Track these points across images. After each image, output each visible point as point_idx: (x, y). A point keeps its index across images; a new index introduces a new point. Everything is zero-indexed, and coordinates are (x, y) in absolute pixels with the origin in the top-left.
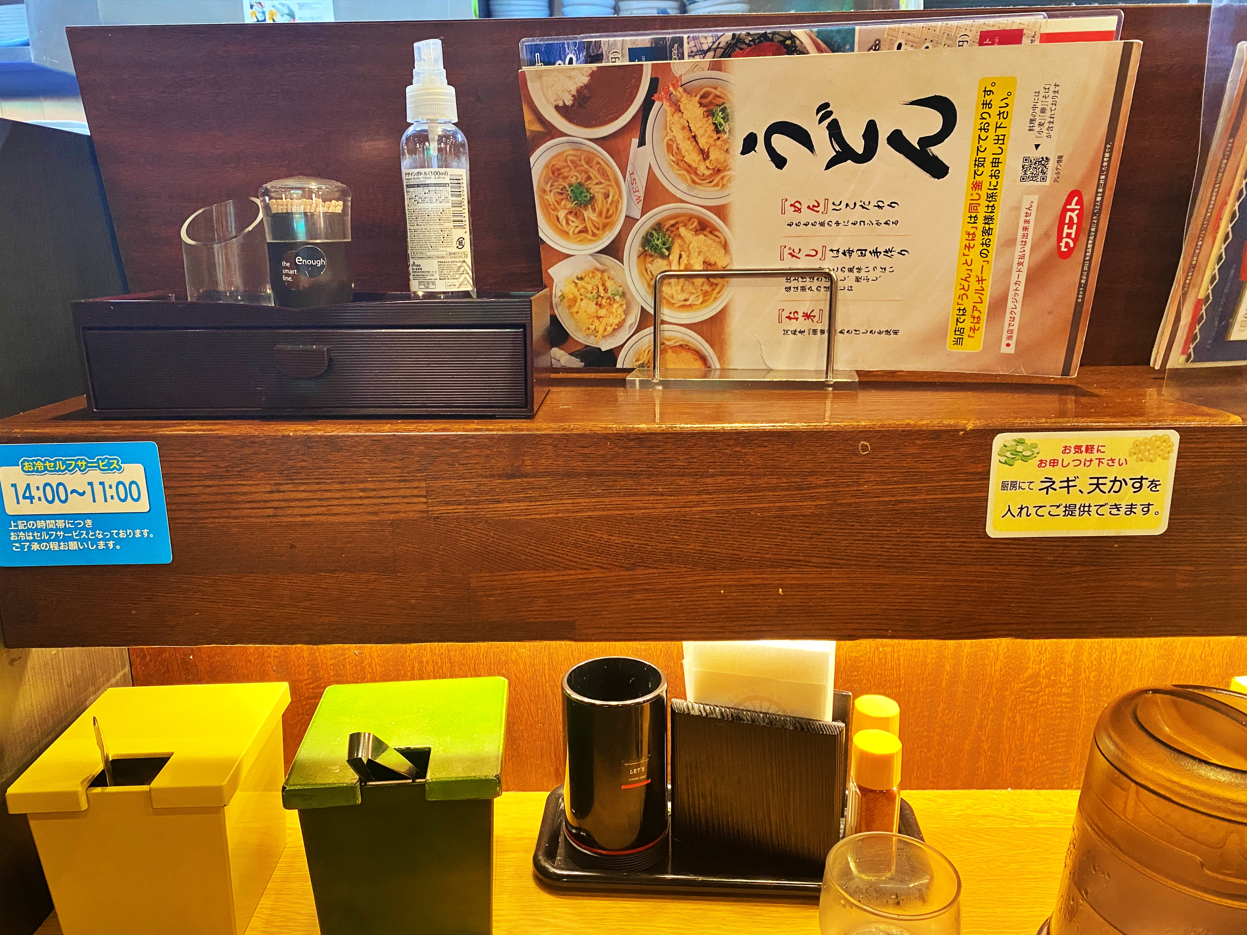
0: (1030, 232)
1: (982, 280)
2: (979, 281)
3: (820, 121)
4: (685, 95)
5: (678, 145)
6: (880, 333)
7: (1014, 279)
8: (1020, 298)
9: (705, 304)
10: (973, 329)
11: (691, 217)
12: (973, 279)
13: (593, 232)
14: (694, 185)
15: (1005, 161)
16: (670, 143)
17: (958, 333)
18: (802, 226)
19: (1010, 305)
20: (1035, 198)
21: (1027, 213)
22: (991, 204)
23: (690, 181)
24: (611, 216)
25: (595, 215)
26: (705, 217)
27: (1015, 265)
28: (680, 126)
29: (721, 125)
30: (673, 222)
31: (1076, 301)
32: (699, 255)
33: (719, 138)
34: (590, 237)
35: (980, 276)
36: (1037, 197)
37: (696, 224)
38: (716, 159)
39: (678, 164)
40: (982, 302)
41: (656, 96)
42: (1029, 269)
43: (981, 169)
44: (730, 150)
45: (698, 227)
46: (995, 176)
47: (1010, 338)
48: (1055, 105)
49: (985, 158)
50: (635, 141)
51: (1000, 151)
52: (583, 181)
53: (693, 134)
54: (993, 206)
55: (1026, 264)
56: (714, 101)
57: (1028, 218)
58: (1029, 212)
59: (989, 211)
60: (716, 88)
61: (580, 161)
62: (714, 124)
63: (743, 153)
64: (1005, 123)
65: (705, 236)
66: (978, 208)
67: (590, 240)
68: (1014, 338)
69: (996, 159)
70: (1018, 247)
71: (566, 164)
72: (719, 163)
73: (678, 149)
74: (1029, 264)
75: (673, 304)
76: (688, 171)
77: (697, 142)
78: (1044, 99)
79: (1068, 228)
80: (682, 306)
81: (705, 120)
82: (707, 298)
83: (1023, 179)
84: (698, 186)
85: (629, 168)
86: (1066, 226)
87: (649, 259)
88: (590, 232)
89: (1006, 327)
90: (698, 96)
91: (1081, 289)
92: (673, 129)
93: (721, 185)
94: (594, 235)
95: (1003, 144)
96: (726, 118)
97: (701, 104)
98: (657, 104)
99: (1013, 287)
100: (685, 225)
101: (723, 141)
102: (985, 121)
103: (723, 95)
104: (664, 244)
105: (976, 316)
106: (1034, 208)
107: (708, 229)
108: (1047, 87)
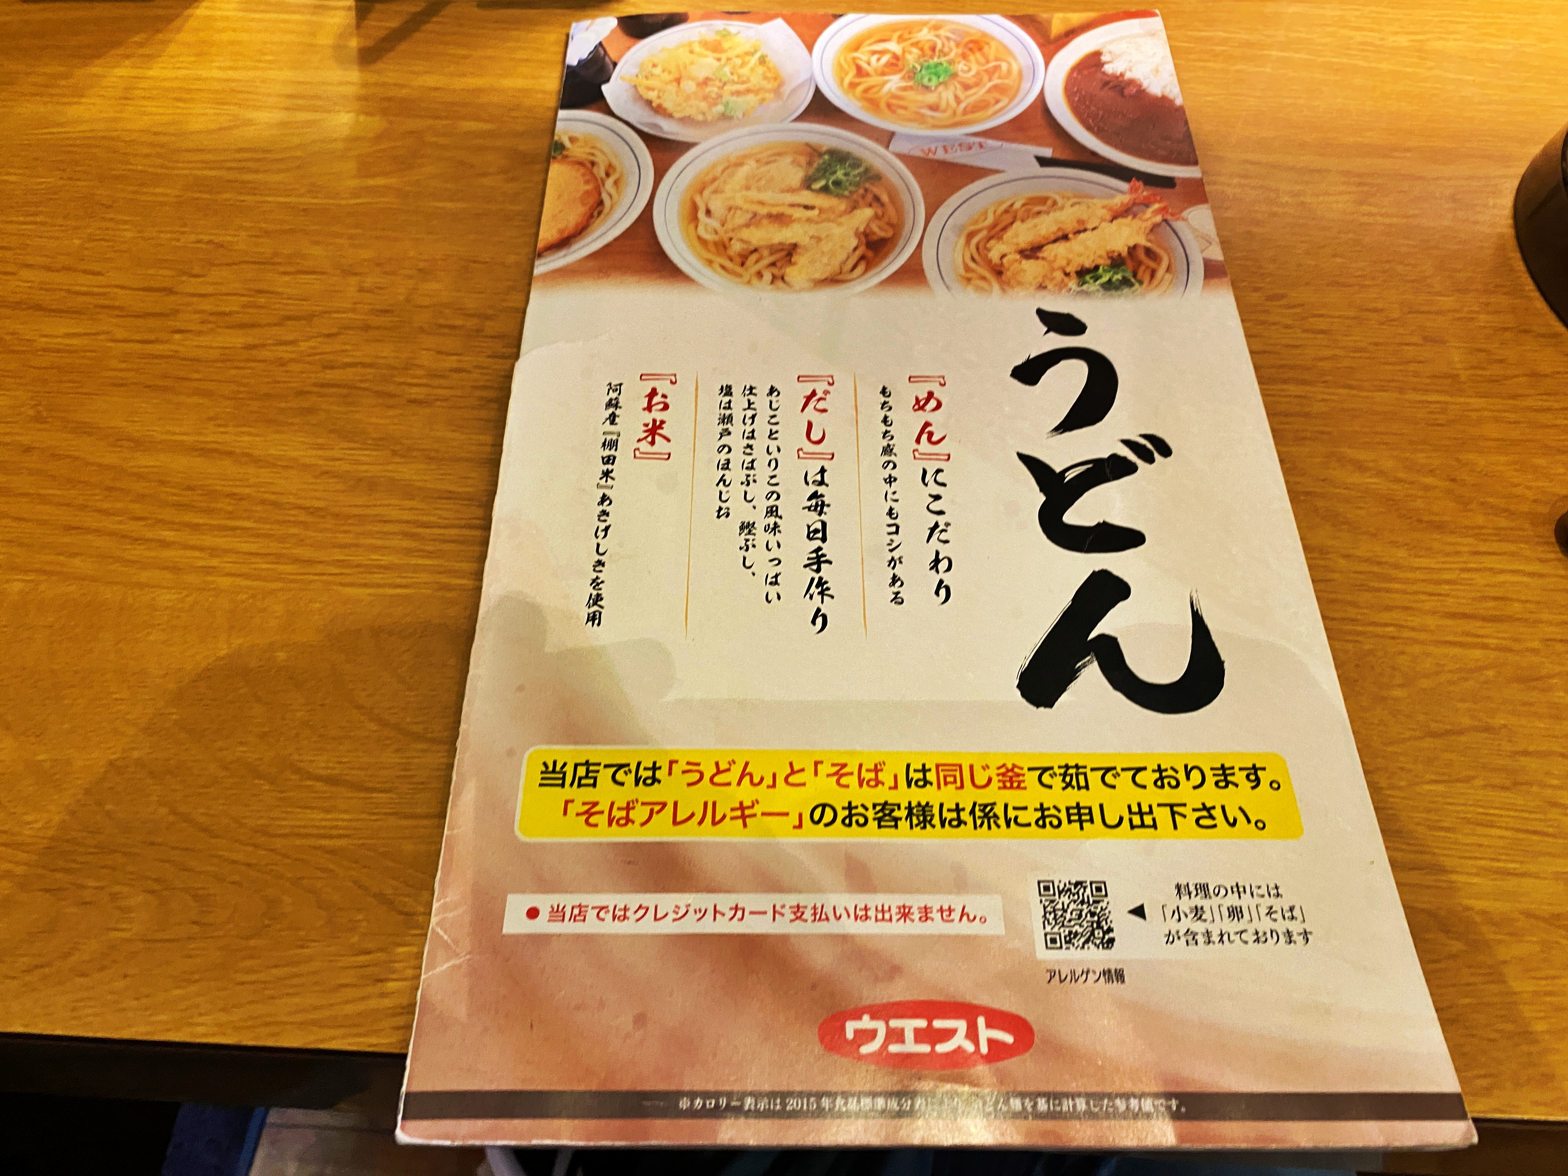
0: (898, 928)
1: (744, 817)
2: (742, 807)
3: (1127, 443)
4: (1149, 224)
5: (1048, 213)
6: (596, 583)
7: (750, 901)
8: (690, 926)
9: (697, 244)
10: (590, 811)
11: (897, 228)
12: (745, 793)
13: (858, 84)
14: (966, 232)
15: (1088, 837)
16: (1049, 203)
17: (582, 771)
18: (882, 414)
19: (667, 901)
20: (995, 927)
21: (950, 910)
22: (965, 816)
23: (972, 228)
24: (894, 112)
25: (893, 90)
26: (897, 250)
27: (792, 900)
28: (1085, 217)
29: (1096, 279)
30: (885, 198)
31: (680, 1094)
32: (811, 237)
33: (1067, 275)
34: (847, 80)
35: (757, 809)
36: (1001, 930)
37: (882, 234)
38: (1024, 271)
39: (1006, 211)
40: (675, 822)
41: (1140, 184)
42: (784, 939)
43: (1058, 782)
44: (1043, 293)
45: (875, 238)
46: (1043, 817)
47: (558, 914)
48: (1257, 940)
49: (1087, 787)
50: (1047, 152)
51: (1112, 820)
52: (959, 79)
53: (1071, 236)
54: (961, 822)
55: (797, 928)
56: (1142, 268)
57: (936, 916)
58: (956, 915)
59: (945, 814)
60: (1168, 270)
61: (1000, 78)
62: (1097, 268)
63: (1040, 313)
64: (1187, 824)
65: (855, 249)
66: (951, 787)
67: (842, 80)
68: (556, 928)
69: (1090, 813)
70: (845, 900)
71: (991, 57)
72: (1015, 274)
73: (1039, 213)
74: (797, 936)
75: (701, 192)
76: (994, 226)
77: (1055, 241)
78: (1263, 911)
79: (917, 1031)
80: (695, 208)
81: (1104, 254)
82: (713, 249)
83: (1045, 887)
84: (962, 241)
85: (991, 142)
86: (922, 1023)
87: (803, 160)
88: (857, 80)
89: (593, 900)
90: (1149, 245)
91: (723, 1102)
92: (1077, 207)
93: (969, 275)
94: (853, 85)
95: (1133, 827)
96: (1109, 286)
97: (1133, 250)
98: (1124, 186)
99: (725, 901)
100: (876, 217)
101: (1063, 281)
102: (1181, 776)
103: (1155, 282)
104: (837, 183)
105: (632, 815)
106: (964, 928)
107: (870, 254)
108: (1296, 913)
